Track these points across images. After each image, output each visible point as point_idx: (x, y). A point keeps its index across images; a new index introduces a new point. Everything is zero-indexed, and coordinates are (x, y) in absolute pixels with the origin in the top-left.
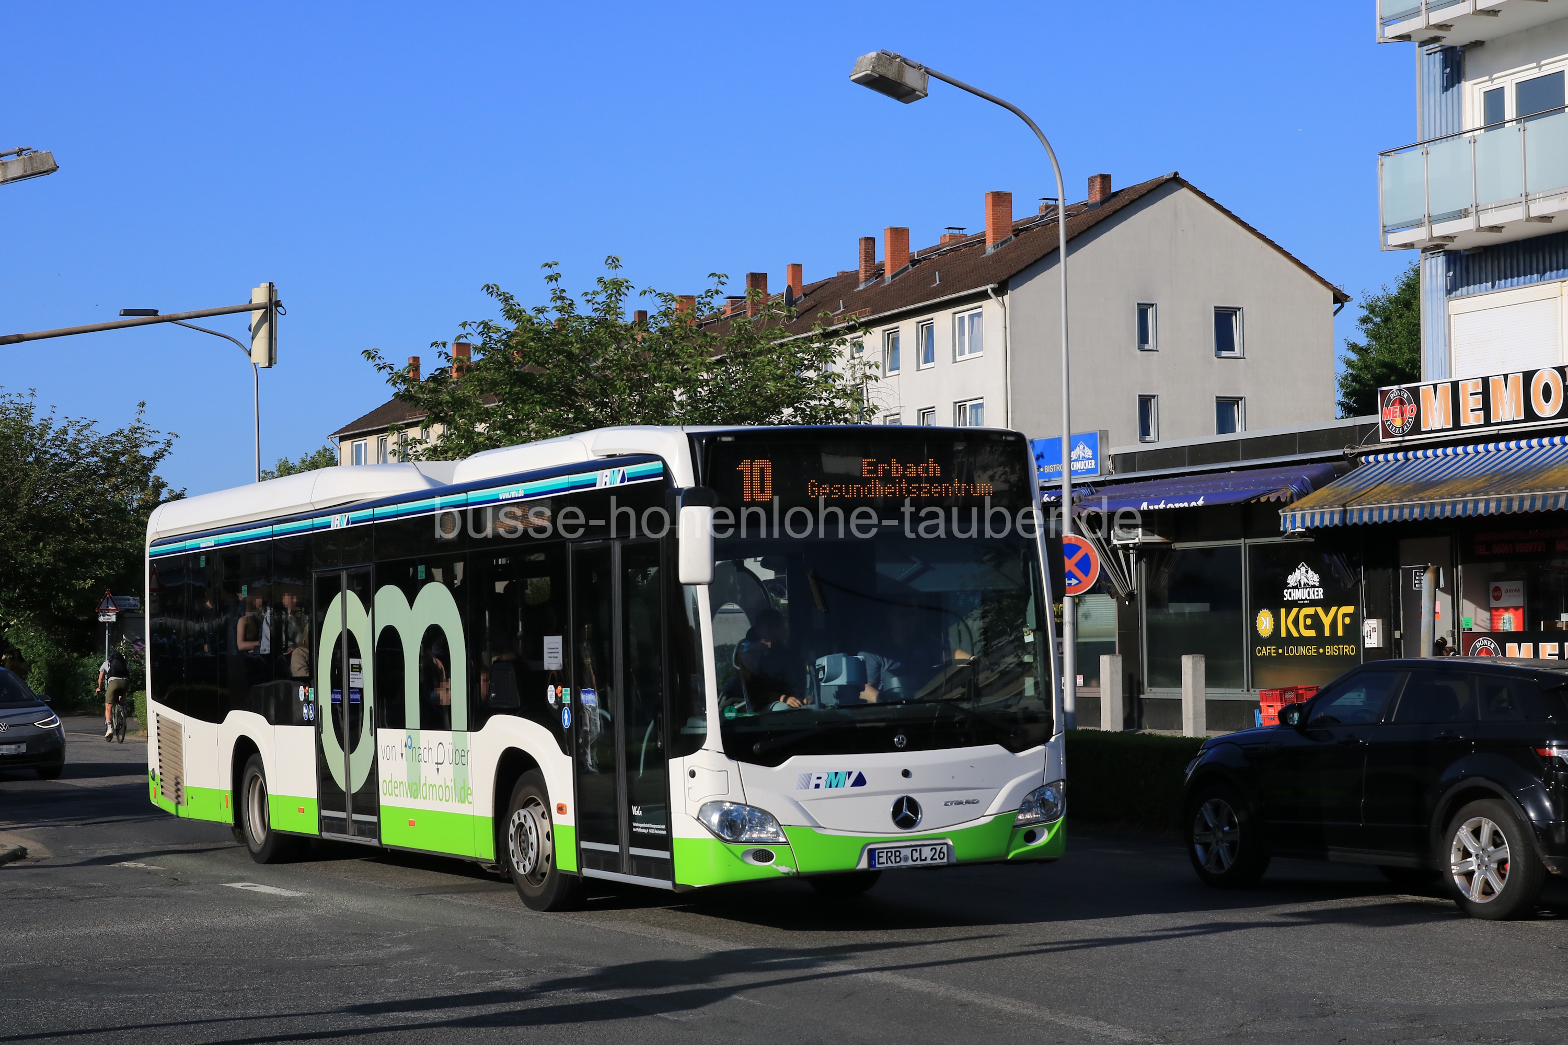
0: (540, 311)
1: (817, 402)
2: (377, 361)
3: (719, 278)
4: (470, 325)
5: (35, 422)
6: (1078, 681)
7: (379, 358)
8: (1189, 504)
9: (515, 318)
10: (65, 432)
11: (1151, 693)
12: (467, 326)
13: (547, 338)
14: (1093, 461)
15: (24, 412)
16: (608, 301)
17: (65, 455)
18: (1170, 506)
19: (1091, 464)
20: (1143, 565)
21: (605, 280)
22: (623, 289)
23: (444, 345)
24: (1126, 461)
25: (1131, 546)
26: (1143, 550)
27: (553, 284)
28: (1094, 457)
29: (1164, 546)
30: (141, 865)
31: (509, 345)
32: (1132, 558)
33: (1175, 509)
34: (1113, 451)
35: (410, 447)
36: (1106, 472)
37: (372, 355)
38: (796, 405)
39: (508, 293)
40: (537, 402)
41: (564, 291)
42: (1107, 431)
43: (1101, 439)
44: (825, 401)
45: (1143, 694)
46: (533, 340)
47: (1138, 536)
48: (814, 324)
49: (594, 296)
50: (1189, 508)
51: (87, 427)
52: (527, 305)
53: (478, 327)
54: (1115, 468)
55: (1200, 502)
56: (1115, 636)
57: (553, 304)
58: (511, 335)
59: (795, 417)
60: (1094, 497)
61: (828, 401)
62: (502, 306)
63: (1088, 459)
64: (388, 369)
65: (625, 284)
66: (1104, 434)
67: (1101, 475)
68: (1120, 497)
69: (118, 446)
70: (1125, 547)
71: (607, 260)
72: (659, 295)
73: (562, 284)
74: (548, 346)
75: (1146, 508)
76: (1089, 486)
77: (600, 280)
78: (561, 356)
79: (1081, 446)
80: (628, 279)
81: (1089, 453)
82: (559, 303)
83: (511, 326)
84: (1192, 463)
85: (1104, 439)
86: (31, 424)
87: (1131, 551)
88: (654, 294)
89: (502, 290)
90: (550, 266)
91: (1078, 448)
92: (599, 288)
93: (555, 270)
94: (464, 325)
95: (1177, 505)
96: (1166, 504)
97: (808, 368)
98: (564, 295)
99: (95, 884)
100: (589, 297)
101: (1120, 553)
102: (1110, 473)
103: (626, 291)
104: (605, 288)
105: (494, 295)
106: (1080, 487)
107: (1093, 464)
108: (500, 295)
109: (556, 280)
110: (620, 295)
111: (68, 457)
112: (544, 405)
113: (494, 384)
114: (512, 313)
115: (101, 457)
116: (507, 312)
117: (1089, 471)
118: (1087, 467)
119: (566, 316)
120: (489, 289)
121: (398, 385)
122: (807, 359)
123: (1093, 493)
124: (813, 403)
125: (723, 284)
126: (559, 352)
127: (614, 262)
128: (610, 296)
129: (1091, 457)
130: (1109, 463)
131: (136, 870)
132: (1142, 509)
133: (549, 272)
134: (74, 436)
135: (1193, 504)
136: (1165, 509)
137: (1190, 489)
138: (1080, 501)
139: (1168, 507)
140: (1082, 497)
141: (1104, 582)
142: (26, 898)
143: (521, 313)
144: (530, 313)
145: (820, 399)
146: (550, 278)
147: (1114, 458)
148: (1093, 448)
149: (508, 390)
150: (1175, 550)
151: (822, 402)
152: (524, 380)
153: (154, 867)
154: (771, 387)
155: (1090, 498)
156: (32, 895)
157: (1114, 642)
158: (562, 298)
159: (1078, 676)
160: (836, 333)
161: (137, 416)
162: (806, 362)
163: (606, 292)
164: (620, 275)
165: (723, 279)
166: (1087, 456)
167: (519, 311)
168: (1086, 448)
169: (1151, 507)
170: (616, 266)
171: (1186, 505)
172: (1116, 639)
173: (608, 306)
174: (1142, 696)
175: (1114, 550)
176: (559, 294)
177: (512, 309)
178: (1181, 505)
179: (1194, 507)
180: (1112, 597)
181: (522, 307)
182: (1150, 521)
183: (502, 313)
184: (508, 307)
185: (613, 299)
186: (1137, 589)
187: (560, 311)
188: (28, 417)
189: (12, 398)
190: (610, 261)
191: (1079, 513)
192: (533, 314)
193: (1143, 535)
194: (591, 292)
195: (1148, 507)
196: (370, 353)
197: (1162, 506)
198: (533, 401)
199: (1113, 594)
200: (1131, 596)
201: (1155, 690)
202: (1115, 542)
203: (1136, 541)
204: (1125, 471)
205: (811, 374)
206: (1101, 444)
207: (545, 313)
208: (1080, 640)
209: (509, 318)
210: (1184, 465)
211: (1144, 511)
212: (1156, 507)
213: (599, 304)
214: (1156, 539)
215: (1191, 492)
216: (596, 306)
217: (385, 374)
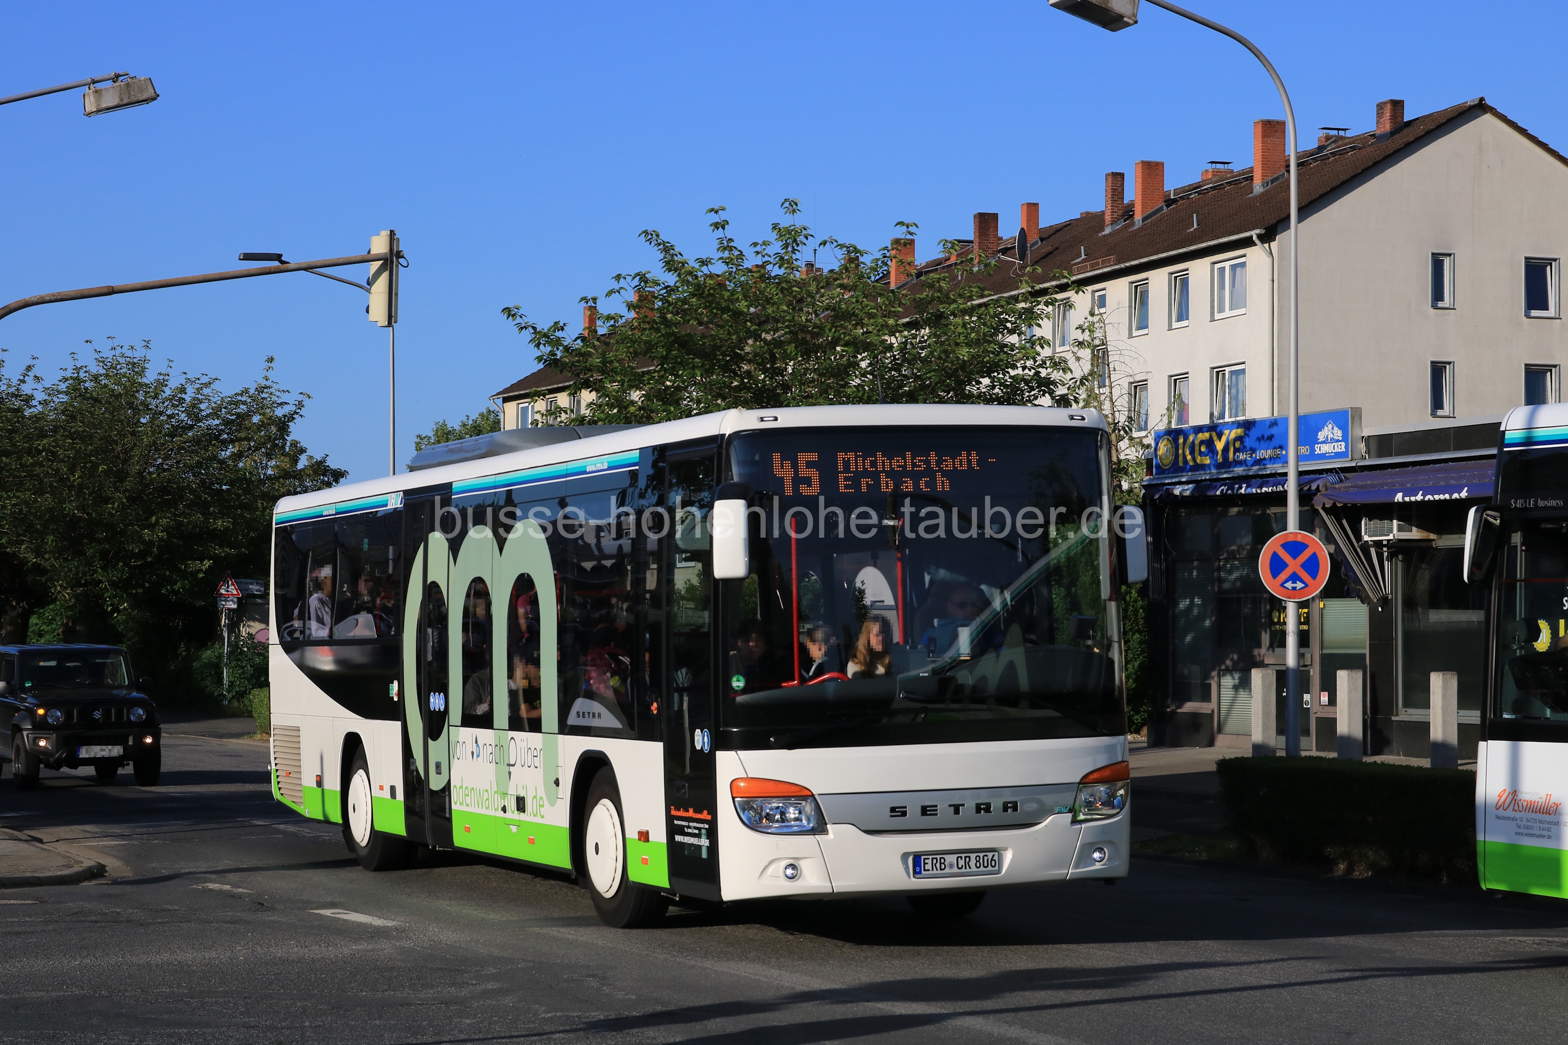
0: (704, 262)
1: (1019, 371)
2: (518, 320)
3: (908, 227)
4: (625, 278)
5: (150, 377)
6: (1322, 698)
7: (521, 317)
8: (1451, 496)
9: (676, 270)
10: (183, 390)
11: (1406, 715)
12: (622, 279)
13: (710, 295)
14: (1343, 443)
15: (137, 367)
16: (784, 251)
17: (183, 416)
18: (1429, 497)
19: (1341, 447)
20: (1400, 564)
21: (781, 226)
22: (801, 238)
23: (595, 300)
24: (1383, 444)
25: (1385, 543)
26: (1398, 548)
27: (720, 233)
28: (1345, 438)
29: (1424, 544)
30: (228, 887)
31: (668, 301)
32: (1386, 554)
33: (1435, 501)
34: (1366, 432)
35: (553, 416)
36: (1357, 456)
37: (513, 313)
38: (992, 375)
39: (668, 243)
40: (698, 366)
41: (731, 240)
42: (1361, 408)
43: (1353, 418)
44: (1030, 370)
45: (1397, 715)
46: (693, 295)
47: (1394, 531)
48: (1021, 281)
49: (764, 247)
50: (1451, 500)
51: (207, 385)
52: (690, 255)
53: (634, 278)
54: (1368, 451)
55: (1464, 494)
56: (1365, 648)
57: (720, 254)
58: (670, 290)
59: (993, 387)
60: (1342, 485)
61: (1033, 371)
62: (662, 256)
63: (1338, 441)
64: (530, 329)
65: (804, 232)
66: (1357, 413)
67: (1352, 460)
68: (1371, 486)
69: (242, 407)
70: (1378, 544)
71: (783, 204)
72: (841, 246)
73: (729, 232)
74: (711, 303)
75: (1401, 500)
76: (1337, 472)
77: (775, 227)
78: (725, 316)
79: (1330, 426)
80: (806, 225)
81: (1338, 434)
82: (726, 254)
83: (671, 279)
84: (1458, 448)
85: (1357, 418)
86: (145, 380)
87: (1385, 549)
88: (835, 244)
89: (663, 237)
90: (716, 212)
91: (1326, 428)
92: (773, 236)
93: (723, 216)
94: (618, 277)
95: (1437, 497)
96: (1424, 495)
97: (1011, 332)
98: (732, 244)
99: (170, 908)
100: (758, 248)
101: (1373, 551)
102: (1363, 458)
103: (805, 240)
104: (781, 236)
105: (653, 244)
106: (1327, 473)
107: (1343, 447)
108: (659, 244)
109: (723, 228)
110: (798, 245)
111: (186, 419)
112: (707, 371)
113: (650, 346)
114: (671, 265)
115: (223, 420)
116: (667, 263)
117: (1338, 455)
118: (1337, 450)
119: (734, 270)
120: (650, 236)
121: (541, 346)
122: (1010, 322)
123: (1341, 481)
124: (1013, 373)
125: (911, 234)
126: (725, 310)
127: (792, 206)
128: (786, 246)
129: (1340, 438)
130: (1362, 446)
131: (221, 892)
132: (1396, 500)
133: (715, 218)
134: (193, 395)
135: (1455, 496)
136: (1423, 501)
137: (1453, 478)
138: (1327, 489)
139: (1426, 499)
140: (1328, 484)
141: (1353, 585)
142: (92, 922)
143: (683, 265)
144: (693, 264)
145: (1024, 368)
146: (716, 226)
147: (1368, 440)
148: (1344, 428)
149: (665, 353)
150: (1436, 549)
151: (1027, 371)
152: (684, 343)
153: (240, 890)
154: (964, 353)
155: (1337, 486)
156: (99, 918)
157: (1365, 655)
158: (731, 249)
159: (1322, 693)
160: (1044, 292)
161: (264, 373)
162: (1009, 325)
163: (782, 241)
164: (797, 221)
165: (912, 229)
166: (1336, 438)
167: (680, 263)
168: (1336, 428)
169: (1407, 499)
170: (794, 211)
171: (1447, 496)
172: (1367, 651)
173: (782, 259)
174: (1394, 718)
175: (1365, 547)
176: (726, 244)
177: (673, 260)
178: (1442, 497)
179: (1456, 499)
180: (1363, 603)
181: (685, 257)
182: (1408, 514)
183: (662, 264)
184: (669, 258)
185: (790, 249)
186: (1392, 593)
187: (727, 264)
188: (141, 373)
189: (124, 350)
190: (787, 204)
191: (1324, 504)
192: (697, 266)
193: (1400, 529)
194: (761, 242)
195: (1403, 498)
196: (510, 311)
197: (1419, 497)
198: (694, 366)
199: (1364, 599)
200: (1385, 601)
201: (1410, 711)
202: (1366, 538)
203: (1391, 537)
204: (1380, 455)
205: (1013, 339)
206: (1352, 423)
207: (710, 266)
208: (1325, 651)
209: (670, 270)
210: (1449, 450)
211: (1399, 503)
212: (1413, 499)
213: (770, 256)
214: (1415, 534)
215: (1453, 482)
216: (767, 258)
217: (528, 334)
